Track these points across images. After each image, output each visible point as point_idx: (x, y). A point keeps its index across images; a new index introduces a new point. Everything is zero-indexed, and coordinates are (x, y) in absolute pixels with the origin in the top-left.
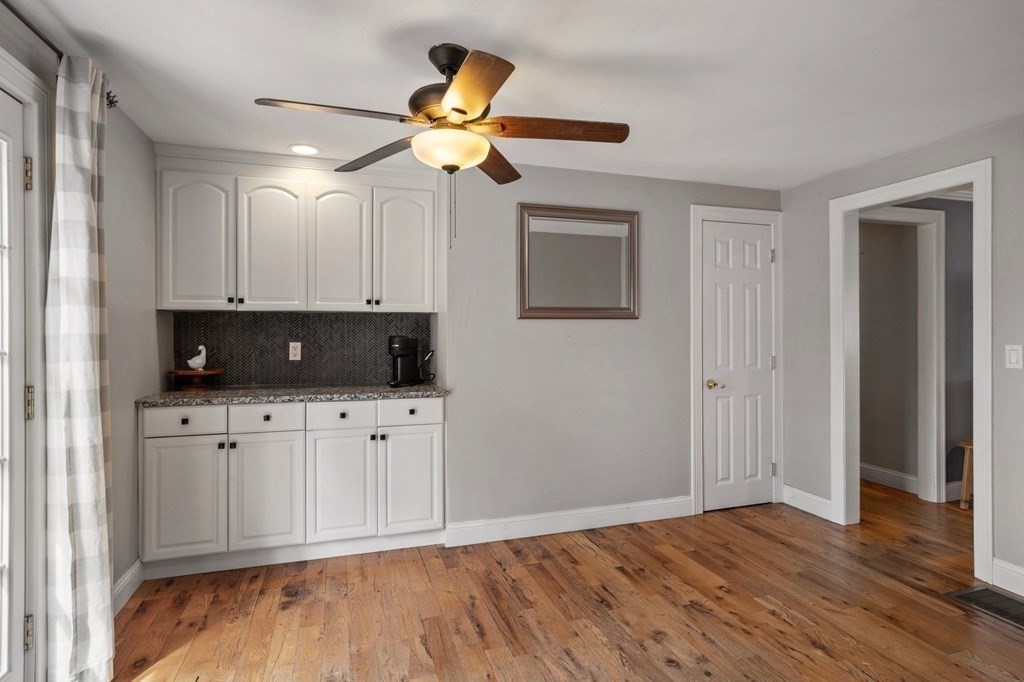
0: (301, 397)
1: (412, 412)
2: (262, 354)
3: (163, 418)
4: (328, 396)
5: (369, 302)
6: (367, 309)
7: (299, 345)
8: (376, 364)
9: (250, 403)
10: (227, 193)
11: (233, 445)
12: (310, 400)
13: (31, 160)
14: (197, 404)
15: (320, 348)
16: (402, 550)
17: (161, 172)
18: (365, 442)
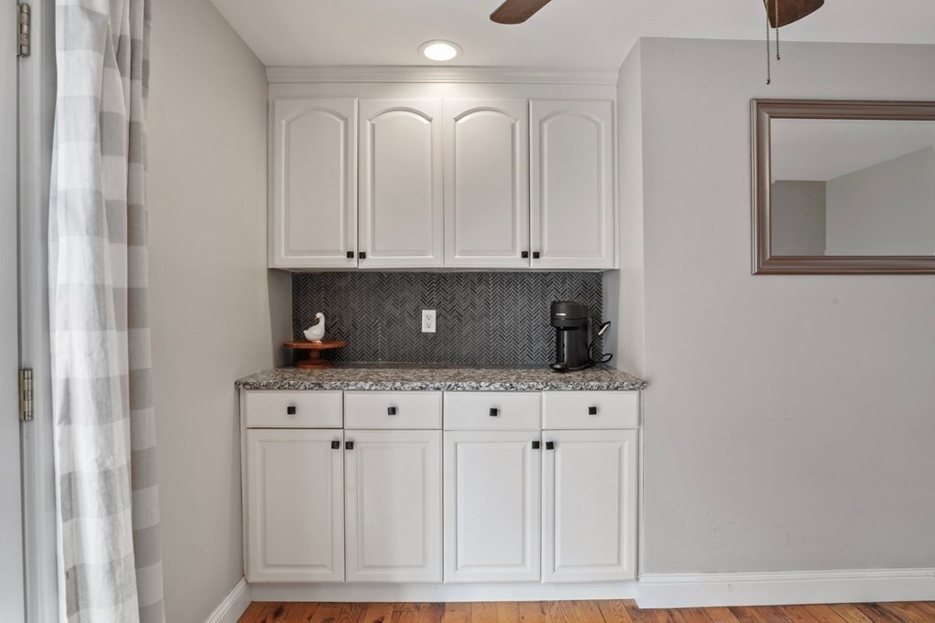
0: (437, 385)
1: (593, 411)
2: (389, 324)
3: (266, 405)
4: (474, 384)
5: (525, 255)
6: (523, 264)
7: (433, 313)
8: (530, 339)
9: (369, 390)
10: (346, 120)
11: (350, 445)
12: (449, 388)
13: (29, 9)
14: (306, 388)
15: (459, 317)
16: (574, 602)
17: (274, 103)
18: (524, 450)
